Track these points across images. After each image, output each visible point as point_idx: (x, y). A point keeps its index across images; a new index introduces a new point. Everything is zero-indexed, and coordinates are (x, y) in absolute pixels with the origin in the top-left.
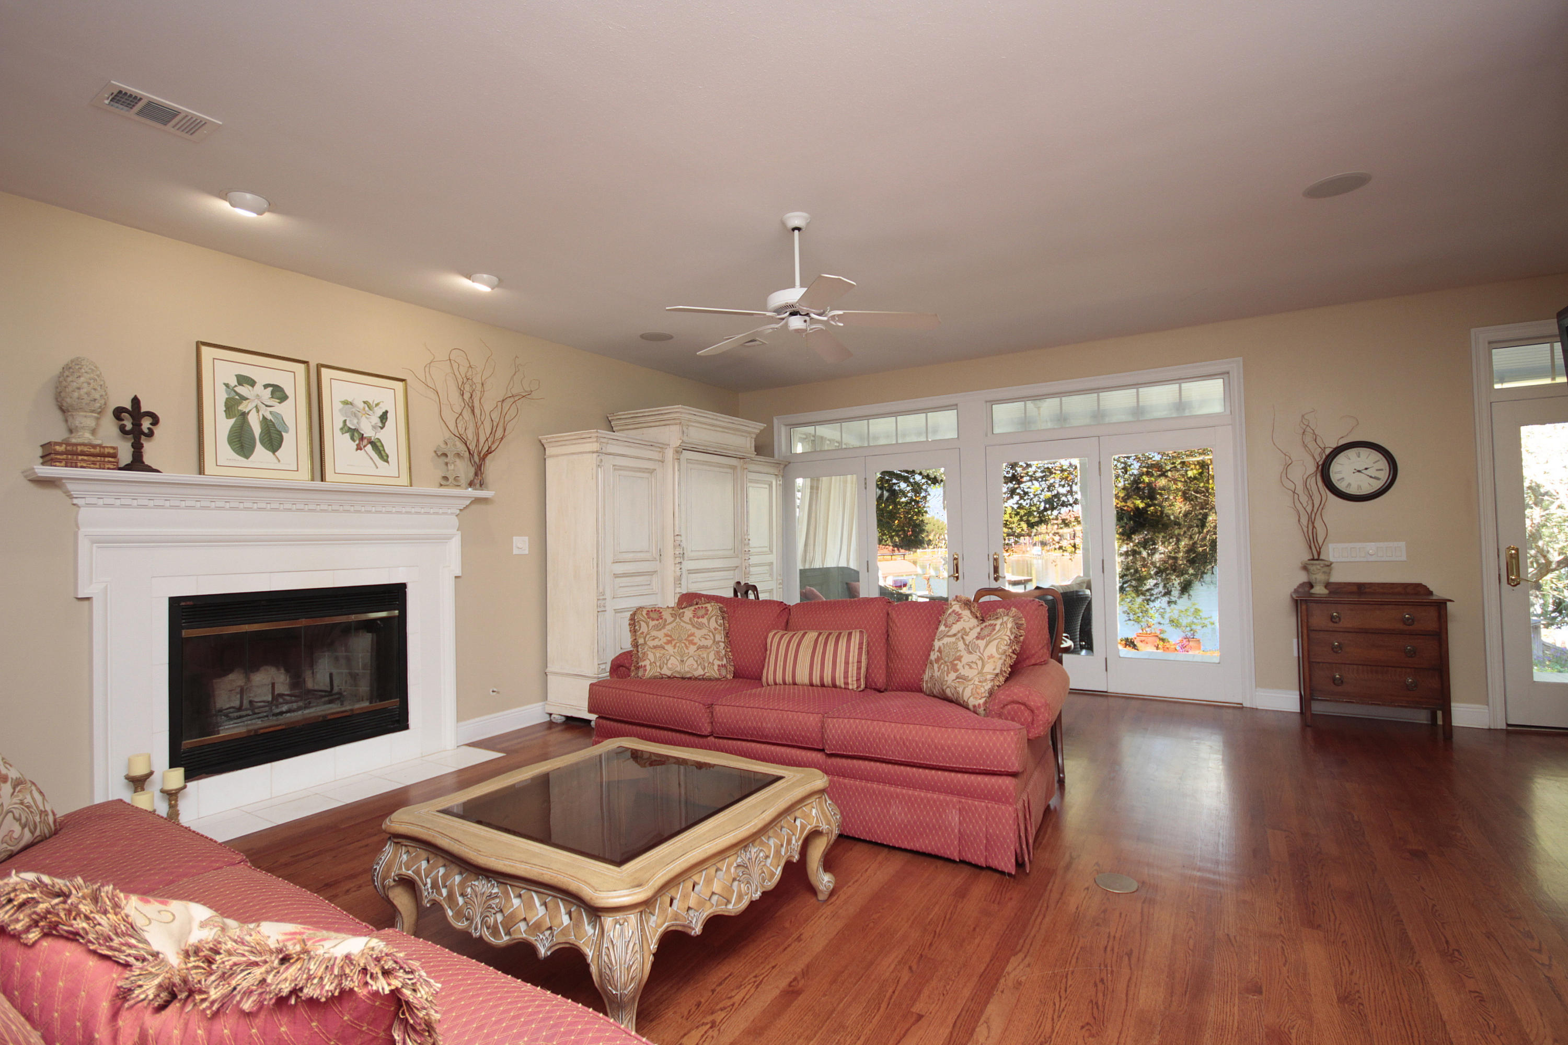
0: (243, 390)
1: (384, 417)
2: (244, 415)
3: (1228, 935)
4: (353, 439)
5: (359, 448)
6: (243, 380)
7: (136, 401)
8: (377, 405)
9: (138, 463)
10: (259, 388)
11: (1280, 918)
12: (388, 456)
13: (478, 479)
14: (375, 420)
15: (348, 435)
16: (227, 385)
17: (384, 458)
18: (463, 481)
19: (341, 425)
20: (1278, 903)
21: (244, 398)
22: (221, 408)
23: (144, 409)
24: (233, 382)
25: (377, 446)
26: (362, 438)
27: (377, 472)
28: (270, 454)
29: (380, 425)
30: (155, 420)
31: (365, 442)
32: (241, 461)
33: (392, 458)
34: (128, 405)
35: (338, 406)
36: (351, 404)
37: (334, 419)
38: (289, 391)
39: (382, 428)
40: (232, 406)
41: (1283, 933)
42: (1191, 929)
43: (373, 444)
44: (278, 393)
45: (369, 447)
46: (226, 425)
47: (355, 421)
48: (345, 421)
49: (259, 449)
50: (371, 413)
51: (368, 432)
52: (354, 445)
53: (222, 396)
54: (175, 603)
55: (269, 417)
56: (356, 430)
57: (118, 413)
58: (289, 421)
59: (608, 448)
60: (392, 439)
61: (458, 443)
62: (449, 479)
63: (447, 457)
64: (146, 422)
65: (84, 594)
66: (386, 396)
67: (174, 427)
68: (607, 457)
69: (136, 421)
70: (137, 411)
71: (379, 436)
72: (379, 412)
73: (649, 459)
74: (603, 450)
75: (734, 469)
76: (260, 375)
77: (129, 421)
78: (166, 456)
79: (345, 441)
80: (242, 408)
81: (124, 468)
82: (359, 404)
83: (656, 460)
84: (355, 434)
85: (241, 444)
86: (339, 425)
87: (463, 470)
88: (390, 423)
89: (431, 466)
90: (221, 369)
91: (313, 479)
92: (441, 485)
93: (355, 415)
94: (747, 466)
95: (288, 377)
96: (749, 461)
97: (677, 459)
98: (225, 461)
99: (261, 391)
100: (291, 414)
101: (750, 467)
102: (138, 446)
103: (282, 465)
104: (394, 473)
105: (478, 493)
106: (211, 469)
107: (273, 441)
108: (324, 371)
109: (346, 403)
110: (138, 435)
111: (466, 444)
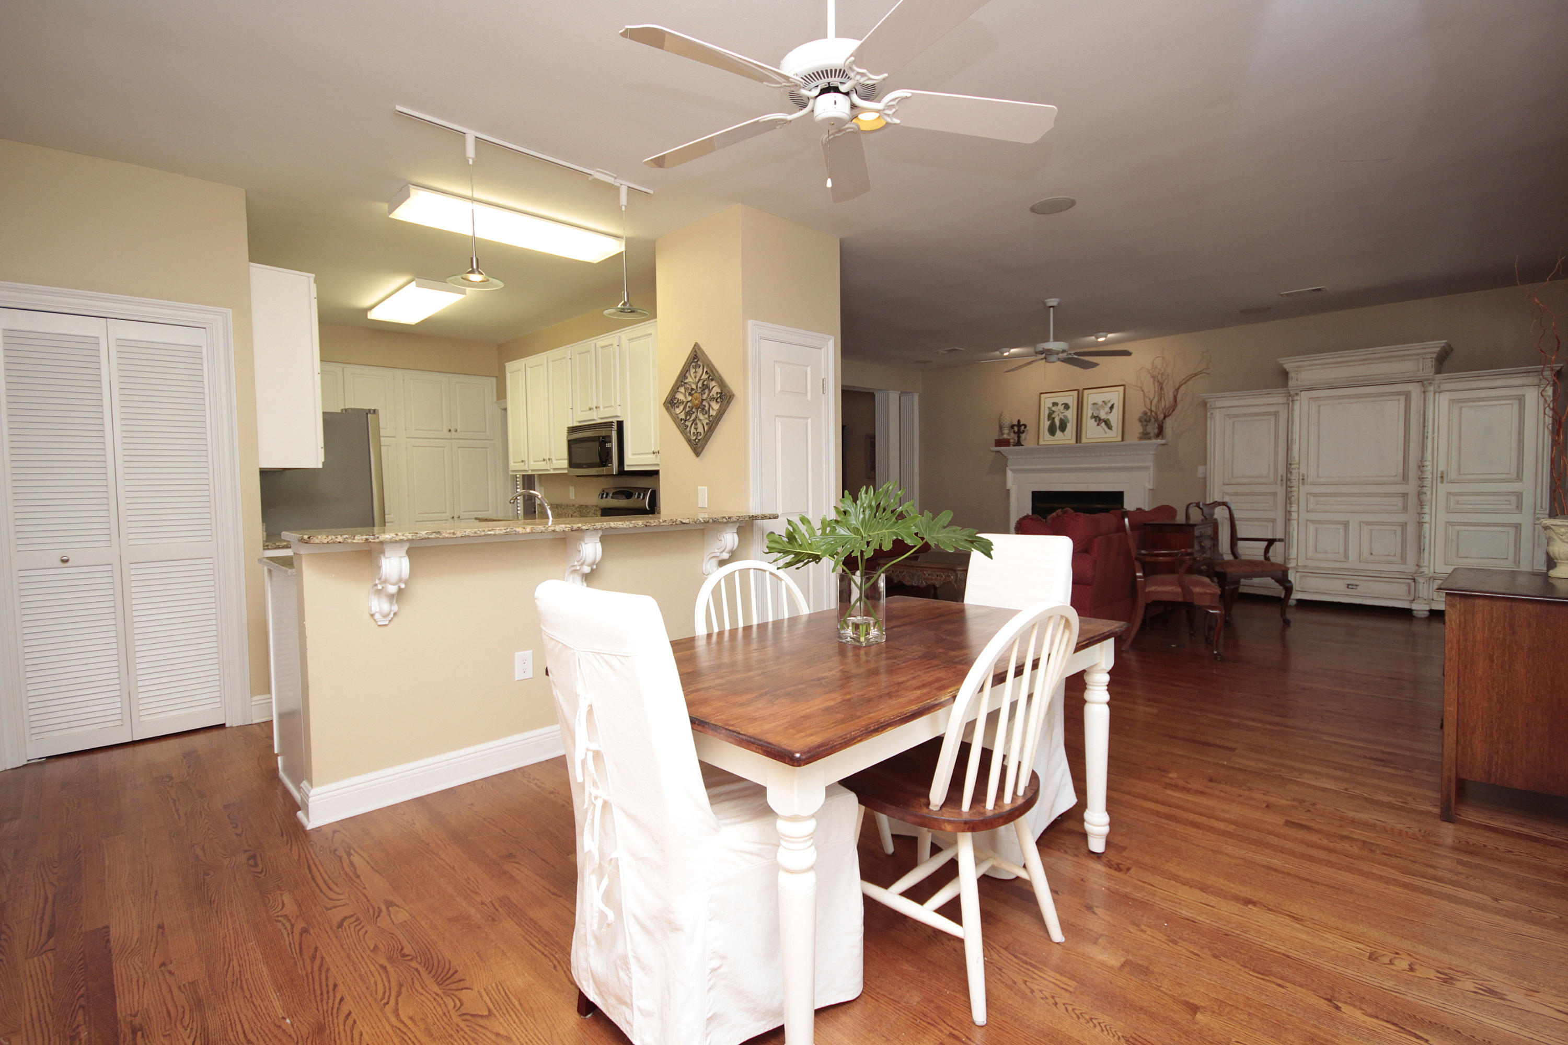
0: (1054, 409)
1: (1112, 407)
2: (1054, 418)
4: (1096, 421)
5: (1098, 425)
6: (1055, 404)
7: (1019, 421)
8: (1109, 402)
9: (1019, 443)
10: (1060, 405)
12: (1112, 427)
13: (1160, 433)
14: (1107, 409)
15: (1093, 420)
16: (1049, 408)
17: (1110, 427)
18: (1152, 435)
21: (1054, 412)
22: (1047, 417)
23: (1022, 423)
24: (1051, 406)
25: (1107, 423)
26: (1100, 420)
27: (1105, 436)
28: (1062, 433)
29: (1110, 411)
30: (1025, 426)
32: (1051, 438)
33: (1114, 428)
34: (1016, 423)
35: (1090, 406)
36: (1096, 404)
37: (1088, 411)
38: (1070, 405)
39: (1110, 413)
40: (1050, 417)
43: (1105, 422)
44: (1066, 406)
45: (1103, 424)
46: (1047, 423)
47: (1097, 412)
48: (1093, 414)
49: (1058, 432)
50: (1105, 406)
51: (1103, 416)
52: (1096, 424)
53: (1047, 412)
54: (1034, 493)
55: (1063, 418)
56: (1097, 417)
57: (1012, 427)
58: (1070, 418)
59: (1218, 404)
60: (1115, 418)
61: (1149, 414)
62: (1145, 436)
63: (1145, 424)
64: (1023, 428)
65: (1008, 488)
66: (1114, 396)
67: (1031, 428)
68: (1217, 411)
69: (1019, 428)
70: (1019, 424)
71: (1109, 417)
72: (1110, 405)
73: (1268, 404)
74: (1213, 406)
75: (1407, 395)
76: (1061, 401)
77: (1016, 429)
78: (1028, 439)
79: (1092, 423)
80: (1053, 416)
81: (1014, 446)
82: (1100, 403)
83: (1279, 404)
84: (1097, 419)
85: (1052, 431)
86: (1090, 415)
87: (1152, 429)
88: (1115, 410)
89: (1136, 428)
90: (1047, 401)
91: (1077, 442)
92: (1140, 438)
93: (1098, 409)
94: (1432, 388)
95: (1071, 399)
96: (1436, 382)
97: (1292, 401)
98: (1046, 439)
99: (1061, 407)
100: (1071, 415)
101: (1444, 387)
102: (1019, 437)
103: (1066, 438)
104: (1114, 435)
105: (1159, 441)
106: (1041, 442)
107: (1063, 427)
108: (1085, 391)
109: (1094, 404)
110: (1019, 433)
111: (1153, 414)
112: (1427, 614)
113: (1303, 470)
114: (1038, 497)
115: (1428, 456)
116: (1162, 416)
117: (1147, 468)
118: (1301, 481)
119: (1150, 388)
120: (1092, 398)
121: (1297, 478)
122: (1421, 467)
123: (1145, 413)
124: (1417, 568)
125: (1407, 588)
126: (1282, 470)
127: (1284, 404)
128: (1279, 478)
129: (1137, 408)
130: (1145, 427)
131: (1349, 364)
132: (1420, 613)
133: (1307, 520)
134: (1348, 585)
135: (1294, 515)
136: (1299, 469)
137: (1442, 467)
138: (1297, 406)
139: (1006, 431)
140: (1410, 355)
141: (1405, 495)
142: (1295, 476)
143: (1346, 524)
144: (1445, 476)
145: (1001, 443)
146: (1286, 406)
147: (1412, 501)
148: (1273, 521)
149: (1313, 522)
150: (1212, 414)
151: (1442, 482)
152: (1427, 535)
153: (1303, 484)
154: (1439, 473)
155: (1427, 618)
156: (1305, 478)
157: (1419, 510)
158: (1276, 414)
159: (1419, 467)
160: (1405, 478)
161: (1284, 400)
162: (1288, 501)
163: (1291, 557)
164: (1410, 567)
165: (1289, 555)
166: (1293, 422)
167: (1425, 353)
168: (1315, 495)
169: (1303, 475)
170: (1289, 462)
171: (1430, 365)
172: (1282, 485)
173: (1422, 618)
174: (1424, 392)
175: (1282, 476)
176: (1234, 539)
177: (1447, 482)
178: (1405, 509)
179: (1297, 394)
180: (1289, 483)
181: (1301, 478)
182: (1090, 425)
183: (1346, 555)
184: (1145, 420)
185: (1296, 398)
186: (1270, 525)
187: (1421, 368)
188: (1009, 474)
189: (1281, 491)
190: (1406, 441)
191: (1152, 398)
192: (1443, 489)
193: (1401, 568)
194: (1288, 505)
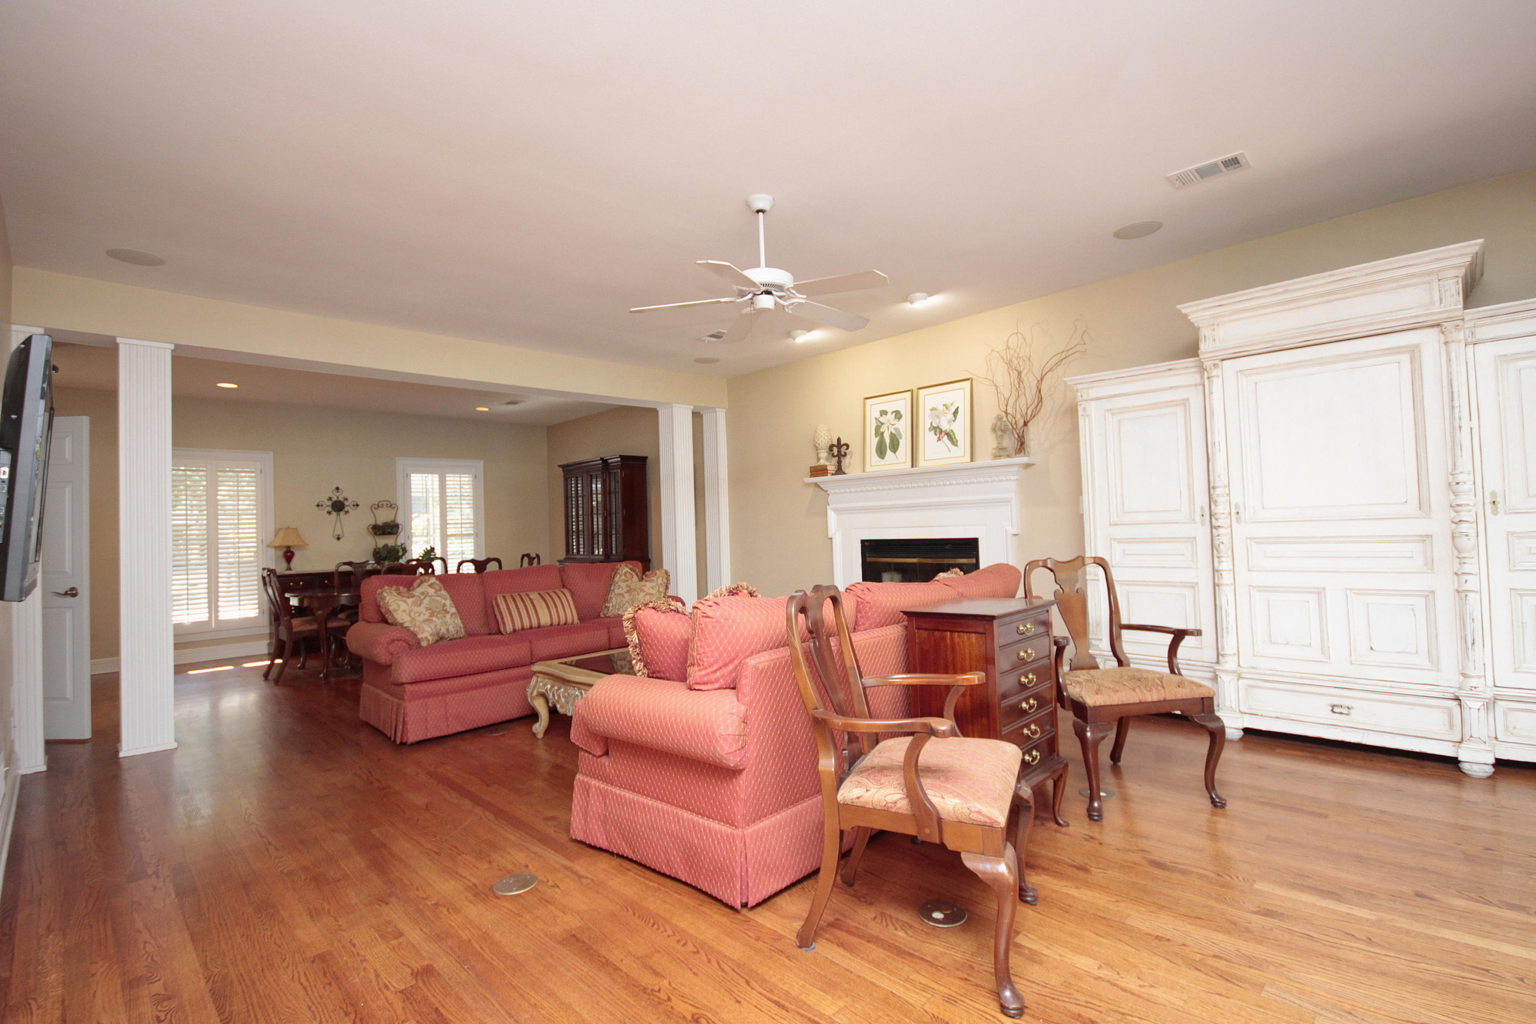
0: (882, 420)
1: (956, 413)
2: (882, 433)
3: (387, 904)
4: (936, 434)
5: (939, 440)
6: (884, 413)
7: (839, 440)
8: (952, 404)
9: (840, 471)
10: (889, 414)
11: (354, 945)
12: (957, 441)
13: (1021, 447)
14: (950, 416)
15: (933, 432)
16: (876, 419)
17: (954, 442)
18: (1011, 450)
19: (929, 426)
20: (365, 960)
21: (882, 424)
22: (873, 432)
23: (842, 442)
24: (878, 415)
25: (950, 436)
26: (941, 432)
27: (949, 456)
28: (893, 454)
29: (953, 419)
30: (847, 446)
31: (943, 434)
32: (881, 462)
33: (960, 443)
34: (835, 443)
35: (928, 412)
36: (936, 409)
37: (925, 420)
38: (903, 413)
39: (954, 421)
40: (879, 433)
41: (345, 934)
42: (417, 890)
43: (948, 434)
44: (898, 415)
45: (946, 437)
46: (875, 442)
47: (938, 421)
48: (931, 423)
49: (889, 452)
50: (947, 411)
51: (945, 427)
52: (936, 438)
53: (874, 426)
54: (863, 542)
55: (894, 432)
56: (938, 427)
57: (832, 448)
58: (902, 431)
59: (1093, 393)
60: (961, 429)
61: (1005, 419)
62: (1001, 452)
63: (1000, 433)
64: (843, 449)
65: (830, 536)
66: (958, 396)
67: (855, 449)
68: (1093, 403)
69: (839, 450)
70: (839, 445)
71: (952, 428)
72: (953, 409)
73: (1171, 388)
74: (1085, 397)
75: (1413, 351)
76: (890, 408)
77: (835, 451)
78: (851, 463)
79: (931, 437)
80: (882, 430)
81: (833, 474)
82: (941, 408)
83: (1187, 386)
84: (937, 430)
85: (881, 452)
86: (928, 426)
87: (1009, 442)
88: (960, 416)
89: (988, 442)
90: (873, 410)
91: (912, 466)
92: (996, 457)
93: (938, 417)
94: (1461, 335)
95: (902, 404)
96: (1467, 325)
97: (1208, 378)
98: (875, 464)
99: (891, 417)
100: (904, 426)
101: (1484, 332)
102: (839, 462)
103: (898, 460)
104: (959, 454)
105: (1022, 459)
106: (868, 469)
107: (895, 446)
108: (921, 391)
109: (933, 409)
110: (840, 456)
111: (1010, 417)
112: (1490, 770)
113: (1236, 498)
114: (871, 548)
115: (1465, 462)
116: (1021, 423)
117: (1008, 501)
118: (1234, 516)
119: (1003, 378)
120: (929, 400)
121: (1227, 512)
122: (1453, 486)
123: (999, 418)
124: (1462, 678)
125: (1446, 717)
126: (1201, 499)
127: (1196, 385)
128: (1198, 513)
129: (988, 413)
130: (1000, 439)
131: (1301, 304)
132: (1475, 767)
133: (1250, 586)
134: (1333, 706)
135: (1227, 578)
136: (1228, 495)
137: (1493, 483)
138: (1216, 385)
139: (824, 454)
140: (1413, 276)
141: (1426, 539)
142: (1221, 509)
143: (1319, 593)
144: (1499, 500)
145: (820, 471)
146: (1201, 388)
147: (1442, 549)
148: (1193, 586)
149: (1262, 589)
150: (1084, 409)
151: (1495, 512)
152: (1477, 616)
153: (1238, 521)
154: (1487, 495)
155: (1489, 778)
156: (1241, 511)
157: (1457, 566)
158: (1185, 403)
159: (1450, 484)
160: (1423, 504)
161: (1194, 378)
162: (1215, 552)
163: (1227, 651)
164: (1448, 679)
165: (1223, 649)
166: (1212, 414)
167: (1443, 269)
168: (1260, 541)
169: (1237, 506)
170: (1212, 485)
171: (1454, 292)
172: (1203, 524)
173: (1480, 779)
174: (1446, 343)
175: (1202, 509)
176: (1116, 626)
177: (1506, 513)
178: (1429, 564)
179: (1215, 365)
180: (1214, 521)
181: (1234, 511)
182: (927, 439)
183: (1324, 650)
184: (1000, 429)
185: (1215, 372)
186: (1188, 592)
187: (1437, 298)
188: (832, 516)
189: (1202, 533)
190: (1420, 436)
191: (1007, 396)
192: (1499, 525)
193: (1430, 677)
194: (1216, 560)
